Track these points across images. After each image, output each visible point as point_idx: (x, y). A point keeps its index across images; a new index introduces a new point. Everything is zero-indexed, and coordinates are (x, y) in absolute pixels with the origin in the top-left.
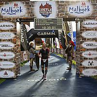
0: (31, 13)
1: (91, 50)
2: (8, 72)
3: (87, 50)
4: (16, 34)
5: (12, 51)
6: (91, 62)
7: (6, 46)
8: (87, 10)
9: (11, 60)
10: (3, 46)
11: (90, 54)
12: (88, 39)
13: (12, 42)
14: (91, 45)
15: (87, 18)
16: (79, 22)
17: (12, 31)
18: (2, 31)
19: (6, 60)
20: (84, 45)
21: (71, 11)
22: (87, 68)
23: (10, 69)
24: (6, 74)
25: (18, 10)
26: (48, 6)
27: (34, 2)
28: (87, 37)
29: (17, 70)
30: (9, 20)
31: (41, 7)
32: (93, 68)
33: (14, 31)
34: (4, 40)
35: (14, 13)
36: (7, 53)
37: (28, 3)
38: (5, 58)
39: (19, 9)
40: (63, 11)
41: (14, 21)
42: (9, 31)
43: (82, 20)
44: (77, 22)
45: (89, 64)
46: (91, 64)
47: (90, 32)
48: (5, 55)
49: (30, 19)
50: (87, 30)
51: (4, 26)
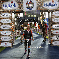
0: (21, 7)
1: (58, 29)
3: (55, 29)
4: (12, 20)
5: (10, 30)
6: (58, 37)
7: (6, 27)
8: (55, 5)
9: (9, 36)
10: (4, 27)
11: (57, 32)
12: (56, 23)
13: (9, 25)
14: (58, 26)
15: (55, 10)
16: (50, 13)
17: (9, 18)
18: (4, 18)
19: (6, 36)
21: (45, 6)
22: (55, 40)
23: (9, 42)
24: (6, 44)
25: (13, 6)
29: (13, 42)
30: (8, 11)
33: (11, 18)
34: (5, 24)
35: (11, 7)
37: (19, 1)
40: (40, 6)
42: (8, 18)
43: (52, 11)
44: (49, 13)
45: (57, 38)
46: (58, 38)
47: (57, 18)
48: (5, 33)
49: (20, 11)
50: (55, 17)
51: (5, 15)
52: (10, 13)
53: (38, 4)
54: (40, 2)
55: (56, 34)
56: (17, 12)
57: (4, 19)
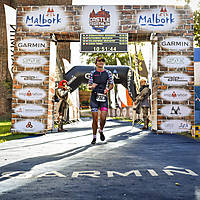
0: (75, 24)
1: (176, 87)
2: (33, 122)
3: (170, 87)
4: (48, 59)
5: (42, 87)
6: (176, 108)
7: (31, 78)
8: (169, 21)
9: (39, 102)
12: (171, 70)
13: (41, 71)
14: (176, 79)
15: (169, 35)
17: (42, 53)
18: (26, 53)
19: (31, 102)
20: (163, 79)
22: (169, 118)
23: (37, 118)
24: (29, 125)
25: (54, 20)
26: (104, 14)
27: (80, 7)
28: (169, 66)
30: (38, 35)
31: (93, 15)
32: (179, 119)
33: (46, 53)
34: (28, 69)
35: (47, 23)
36: (33, 90)
37: (71, 9)
38: (30, 98)
39: (55, 17)
40: (128, 22)
41: (48, 37)
42: (37, 53)
43: (160, 36)
44: (153, 43)
45: (173, 112)
46: (176, 113)
48: (29, 94)
50: (169, 54)
51: (29, 45)
52: (45, 39)
53: (122, 18)
54: (127, 13)
55: (171, 99)
56: (63, 40)
57: (28, 56)
